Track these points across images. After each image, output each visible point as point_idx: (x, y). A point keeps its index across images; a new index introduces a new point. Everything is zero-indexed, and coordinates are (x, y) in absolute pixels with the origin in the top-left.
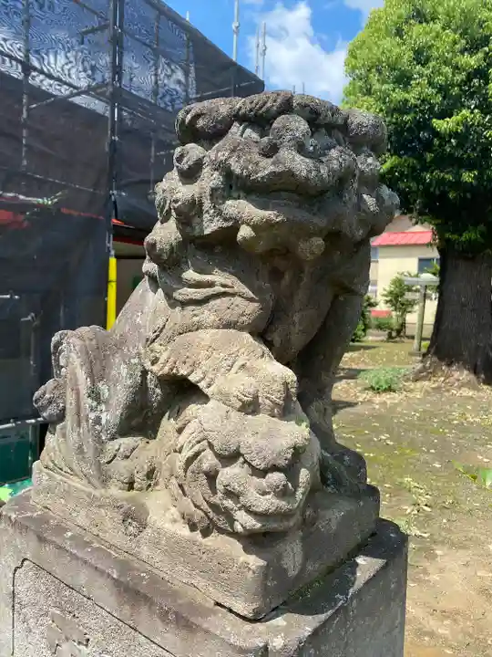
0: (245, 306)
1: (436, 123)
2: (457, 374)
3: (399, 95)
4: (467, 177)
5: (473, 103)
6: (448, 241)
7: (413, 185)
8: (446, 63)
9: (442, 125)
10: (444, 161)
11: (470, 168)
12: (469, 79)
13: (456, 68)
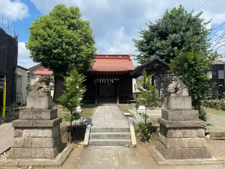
0: (45, 83)
1: (53, 50)
2: (59, 106)
3: (44, 43)
4: (60, 62)
5: (60, 48)
6: (56, 75)
7: (48, 63)
8: (54, 39)
9: (55, 51)
10: (55, 58)
11: (60, 61)
12: (59, 43)
13: (56, 40)
